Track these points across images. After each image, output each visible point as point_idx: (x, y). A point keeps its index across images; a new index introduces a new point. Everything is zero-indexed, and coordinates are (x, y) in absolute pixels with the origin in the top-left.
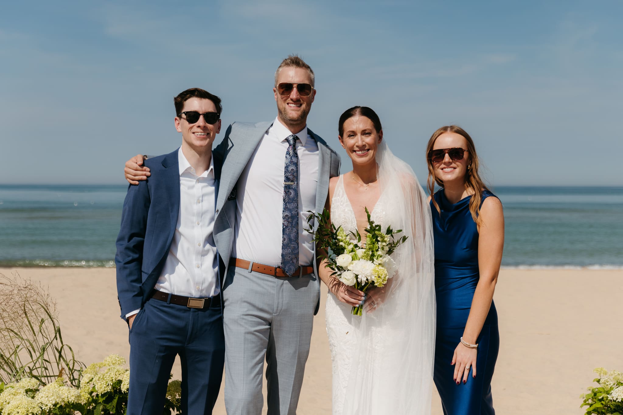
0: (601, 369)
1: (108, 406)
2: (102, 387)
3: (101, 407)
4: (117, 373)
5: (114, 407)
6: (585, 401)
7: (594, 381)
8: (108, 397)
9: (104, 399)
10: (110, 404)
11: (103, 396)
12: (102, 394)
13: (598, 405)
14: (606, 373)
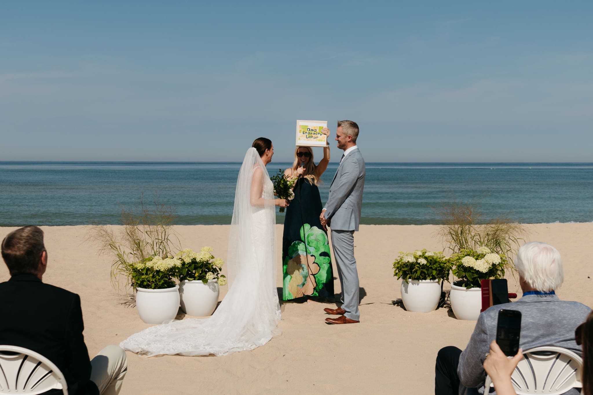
0: (402, 252)
1: (190, 269)
2: (188, 260)
3: (187, 269)
4: (194, 254)
5: (192, 269)
6: (394, 265)
7: (398, 257)
8: (190, 264)
9: (188, 265)
10: (191, 268)
11: (188, 264)
12: (187, 263)
13: (399, 266)
14: (403, 253)
